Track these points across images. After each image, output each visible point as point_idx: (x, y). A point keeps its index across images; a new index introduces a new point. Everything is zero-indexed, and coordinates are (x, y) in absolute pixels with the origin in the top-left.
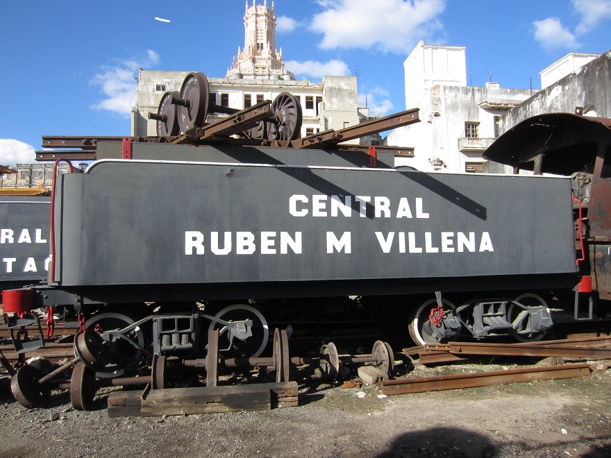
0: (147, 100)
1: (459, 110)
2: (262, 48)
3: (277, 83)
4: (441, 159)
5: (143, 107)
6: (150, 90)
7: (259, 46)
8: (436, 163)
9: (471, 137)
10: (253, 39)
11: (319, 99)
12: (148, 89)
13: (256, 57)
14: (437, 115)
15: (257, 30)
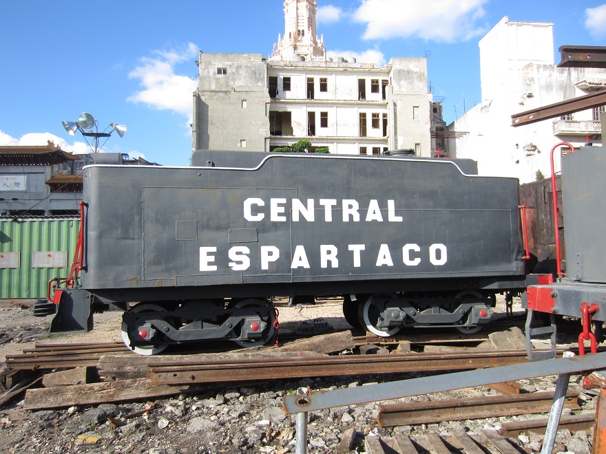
0: (207, 83)
1: (554, 90)
2: (303, 35)
3: (341, 66)
4: (534, 144)
5: (204, 91)
6: (211, 74)
7: (300, 33)
8: (529, 148)
9: (566, 120)
10: (295, 25)
11: (385, 83)
12: (209, 72)
13: (298, 44)
14: (530, 96)
15: (298, 16)
